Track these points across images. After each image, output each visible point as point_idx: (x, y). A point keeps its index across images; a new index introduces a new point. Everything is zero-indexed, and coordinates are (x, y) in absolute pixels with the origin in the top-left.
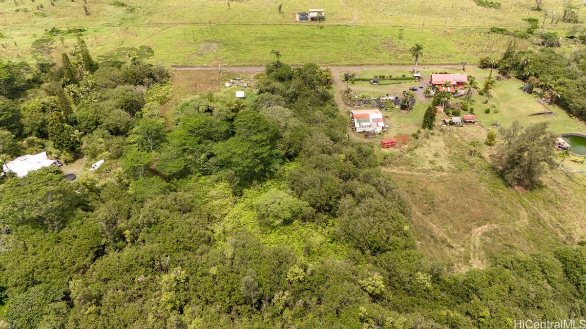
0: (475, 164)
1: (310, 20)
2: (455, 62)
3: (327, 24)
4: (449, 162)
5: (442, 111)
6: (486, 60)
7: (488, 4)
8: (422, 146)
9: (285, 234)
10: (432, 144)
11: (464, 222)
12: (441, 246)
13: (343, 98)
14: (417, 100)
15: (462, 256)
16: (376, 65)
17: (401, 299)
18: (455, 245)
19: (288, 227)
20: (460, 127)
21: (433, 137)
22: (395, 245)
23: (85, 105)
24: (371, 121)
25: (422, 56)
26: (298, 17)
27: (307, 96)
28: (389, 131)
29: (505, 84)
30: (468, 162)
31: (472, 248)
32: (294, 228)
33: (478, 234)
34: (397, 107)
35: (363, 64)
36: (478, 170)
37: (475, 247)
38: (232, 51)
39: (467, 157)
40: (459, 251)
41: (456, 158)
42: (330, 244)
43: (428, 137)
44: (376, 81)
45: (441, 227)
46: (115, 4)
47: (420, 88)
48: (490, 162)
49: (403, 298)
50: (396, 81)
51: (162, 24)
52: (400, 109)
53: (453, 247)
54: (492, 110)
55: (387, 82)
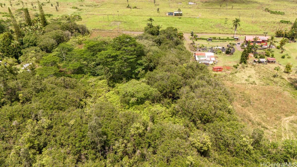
0: (278, 82)
1: (174, 15)
2: (259, 34)
3: (184, 17)
4: (259, 81)
5: (253, 56)
6: (280, 32)
7: (277, 13)
8: (240, 72)
9: (139, 110)
10: (247, 71)
11: (274, 113)
12: (257, 127)
13: (190, 47)
14: (236, 50)
15: (275, 134)
16: (211, 33)
17: (226, 158)
18: (269, 127)
19: (142, 106)
20: (265, 64)
21: (247, 68)
22: (221, 118)
23: (30, 34)
24: (206, 57)
25: (240, 25)
26: (167, 14)
27: (167, 44)
28: (218, 63)
29: (293, 44)
30: (273, 81)
31: (283, 130)
32: (145, 106)
33: (287, 121)
34: (224, 52)
35: (203, 33)
36: (281, 85)
37: (285, 129)
38: (128, 25)
39: (272, 78)
40: (272, 132)
41: (264, 79)
42: (170, 118)
43: (243, 68)
44: (210, 40)
45: (257, 115)
46: (73, 8)
47: (238, 44)
48: (289, 81)
49: (228, 157)
50: (223, 41)
51: (94, 14)
52: (225, 54)
53: (267, 129)
54: (286, 57)
55: (217, 40)
